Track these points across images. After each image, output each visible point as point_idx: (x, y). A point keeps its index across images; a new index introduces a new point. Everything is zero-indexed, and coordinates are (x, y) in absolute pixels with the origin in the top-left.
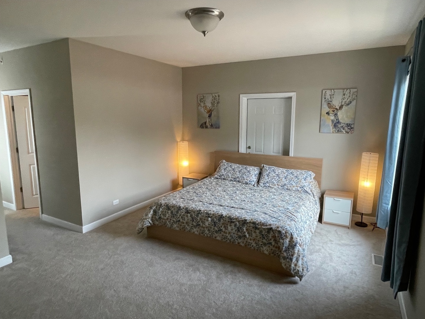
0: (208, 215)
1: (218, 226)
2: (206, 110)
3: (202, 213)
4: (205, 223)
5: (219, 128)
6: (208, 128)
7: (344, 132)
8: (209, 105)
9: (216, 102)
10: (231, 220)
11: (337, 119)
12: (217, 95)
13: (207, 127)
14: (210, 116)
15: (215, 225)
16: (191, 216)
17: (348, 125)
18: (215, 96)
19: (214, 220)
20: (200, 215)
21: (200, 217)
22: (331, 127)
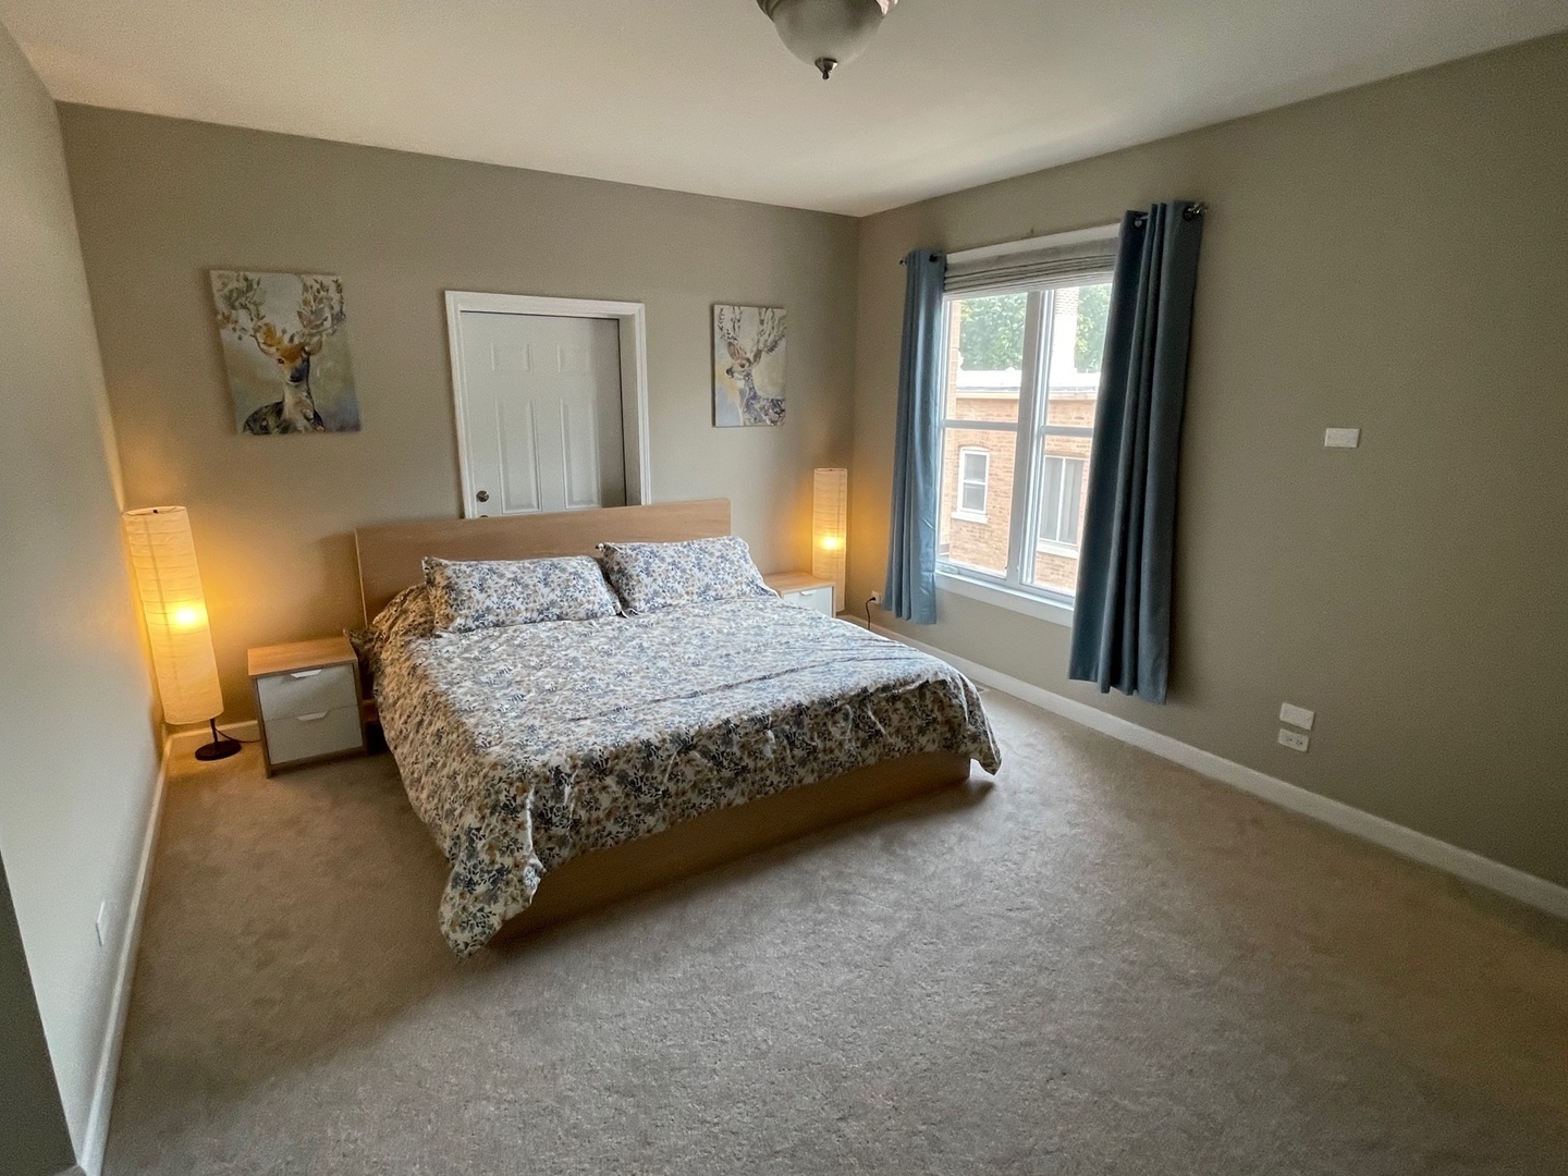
0: (761, 724)
1: (803, 740)
2: (273, 350)
3: (737, 726)
4: (761, 753)
5: (356, 427)
6: (296, 430)
7: (768, 422)
8: (289, 326)
9: (327, 314)
10: (829, 709)
11: (750, 389)
12: (328, 281)
13: (286, 428)
14: (300, 377)
15: (792, 744)
16: (705, 753)
17: (775, 403)
18: (317, 286)
19: (783, 731)
20: (736, 738)
21: (738, 742)
22: (740, 411)
